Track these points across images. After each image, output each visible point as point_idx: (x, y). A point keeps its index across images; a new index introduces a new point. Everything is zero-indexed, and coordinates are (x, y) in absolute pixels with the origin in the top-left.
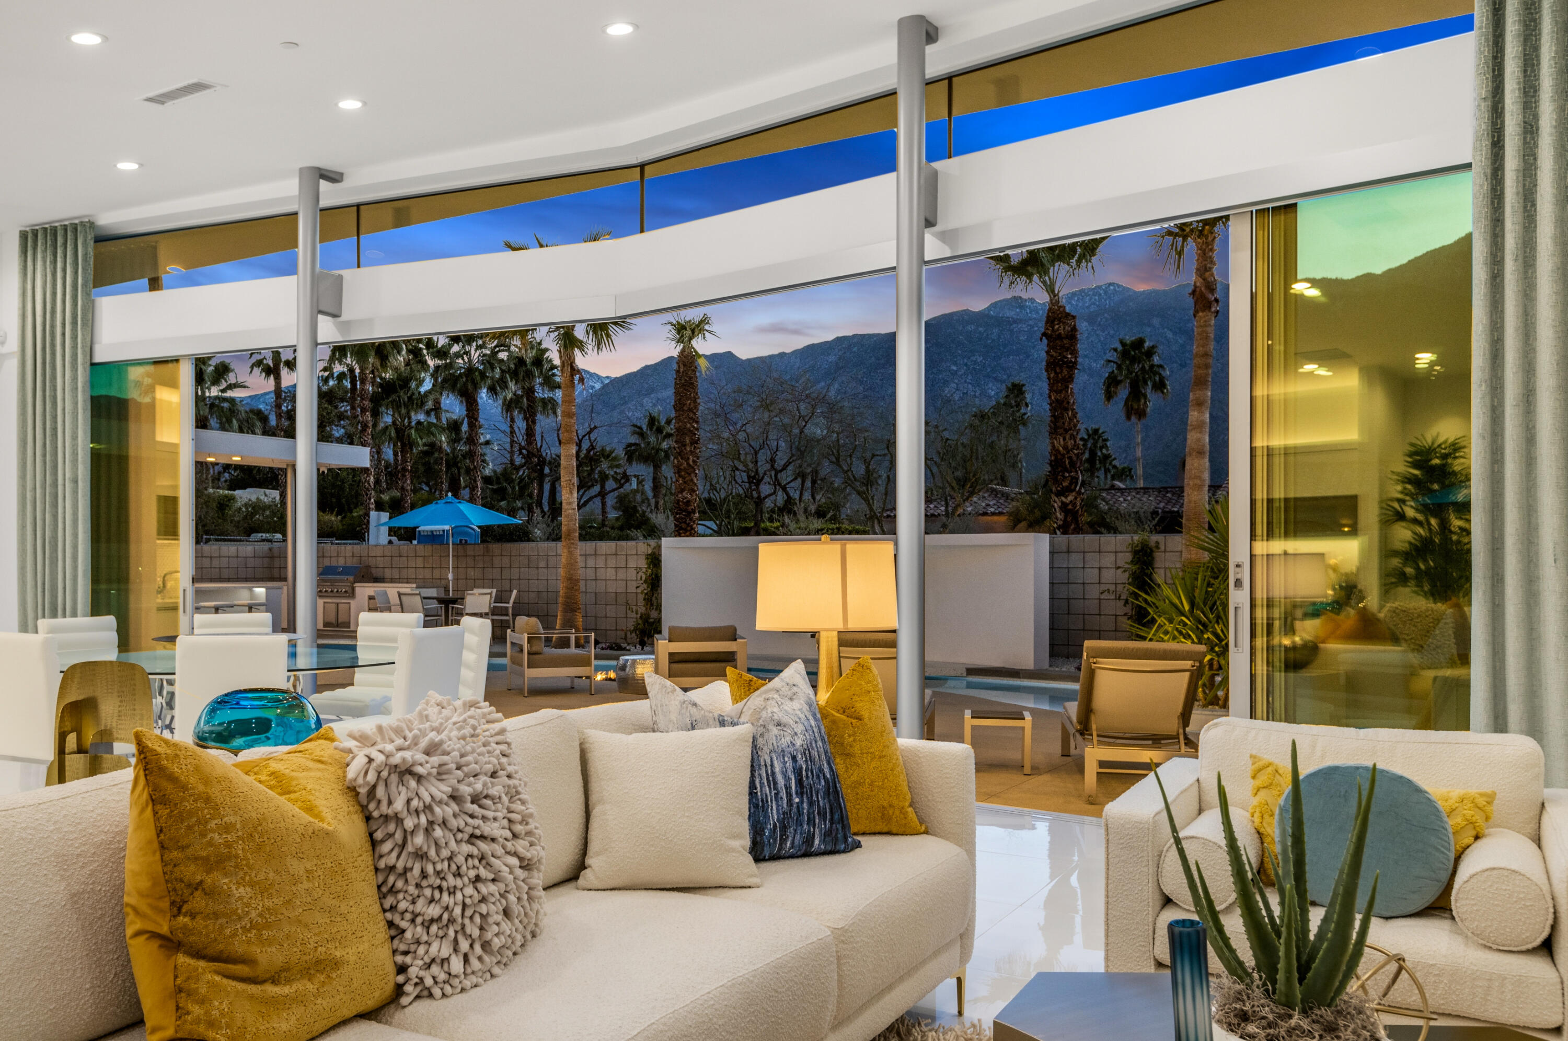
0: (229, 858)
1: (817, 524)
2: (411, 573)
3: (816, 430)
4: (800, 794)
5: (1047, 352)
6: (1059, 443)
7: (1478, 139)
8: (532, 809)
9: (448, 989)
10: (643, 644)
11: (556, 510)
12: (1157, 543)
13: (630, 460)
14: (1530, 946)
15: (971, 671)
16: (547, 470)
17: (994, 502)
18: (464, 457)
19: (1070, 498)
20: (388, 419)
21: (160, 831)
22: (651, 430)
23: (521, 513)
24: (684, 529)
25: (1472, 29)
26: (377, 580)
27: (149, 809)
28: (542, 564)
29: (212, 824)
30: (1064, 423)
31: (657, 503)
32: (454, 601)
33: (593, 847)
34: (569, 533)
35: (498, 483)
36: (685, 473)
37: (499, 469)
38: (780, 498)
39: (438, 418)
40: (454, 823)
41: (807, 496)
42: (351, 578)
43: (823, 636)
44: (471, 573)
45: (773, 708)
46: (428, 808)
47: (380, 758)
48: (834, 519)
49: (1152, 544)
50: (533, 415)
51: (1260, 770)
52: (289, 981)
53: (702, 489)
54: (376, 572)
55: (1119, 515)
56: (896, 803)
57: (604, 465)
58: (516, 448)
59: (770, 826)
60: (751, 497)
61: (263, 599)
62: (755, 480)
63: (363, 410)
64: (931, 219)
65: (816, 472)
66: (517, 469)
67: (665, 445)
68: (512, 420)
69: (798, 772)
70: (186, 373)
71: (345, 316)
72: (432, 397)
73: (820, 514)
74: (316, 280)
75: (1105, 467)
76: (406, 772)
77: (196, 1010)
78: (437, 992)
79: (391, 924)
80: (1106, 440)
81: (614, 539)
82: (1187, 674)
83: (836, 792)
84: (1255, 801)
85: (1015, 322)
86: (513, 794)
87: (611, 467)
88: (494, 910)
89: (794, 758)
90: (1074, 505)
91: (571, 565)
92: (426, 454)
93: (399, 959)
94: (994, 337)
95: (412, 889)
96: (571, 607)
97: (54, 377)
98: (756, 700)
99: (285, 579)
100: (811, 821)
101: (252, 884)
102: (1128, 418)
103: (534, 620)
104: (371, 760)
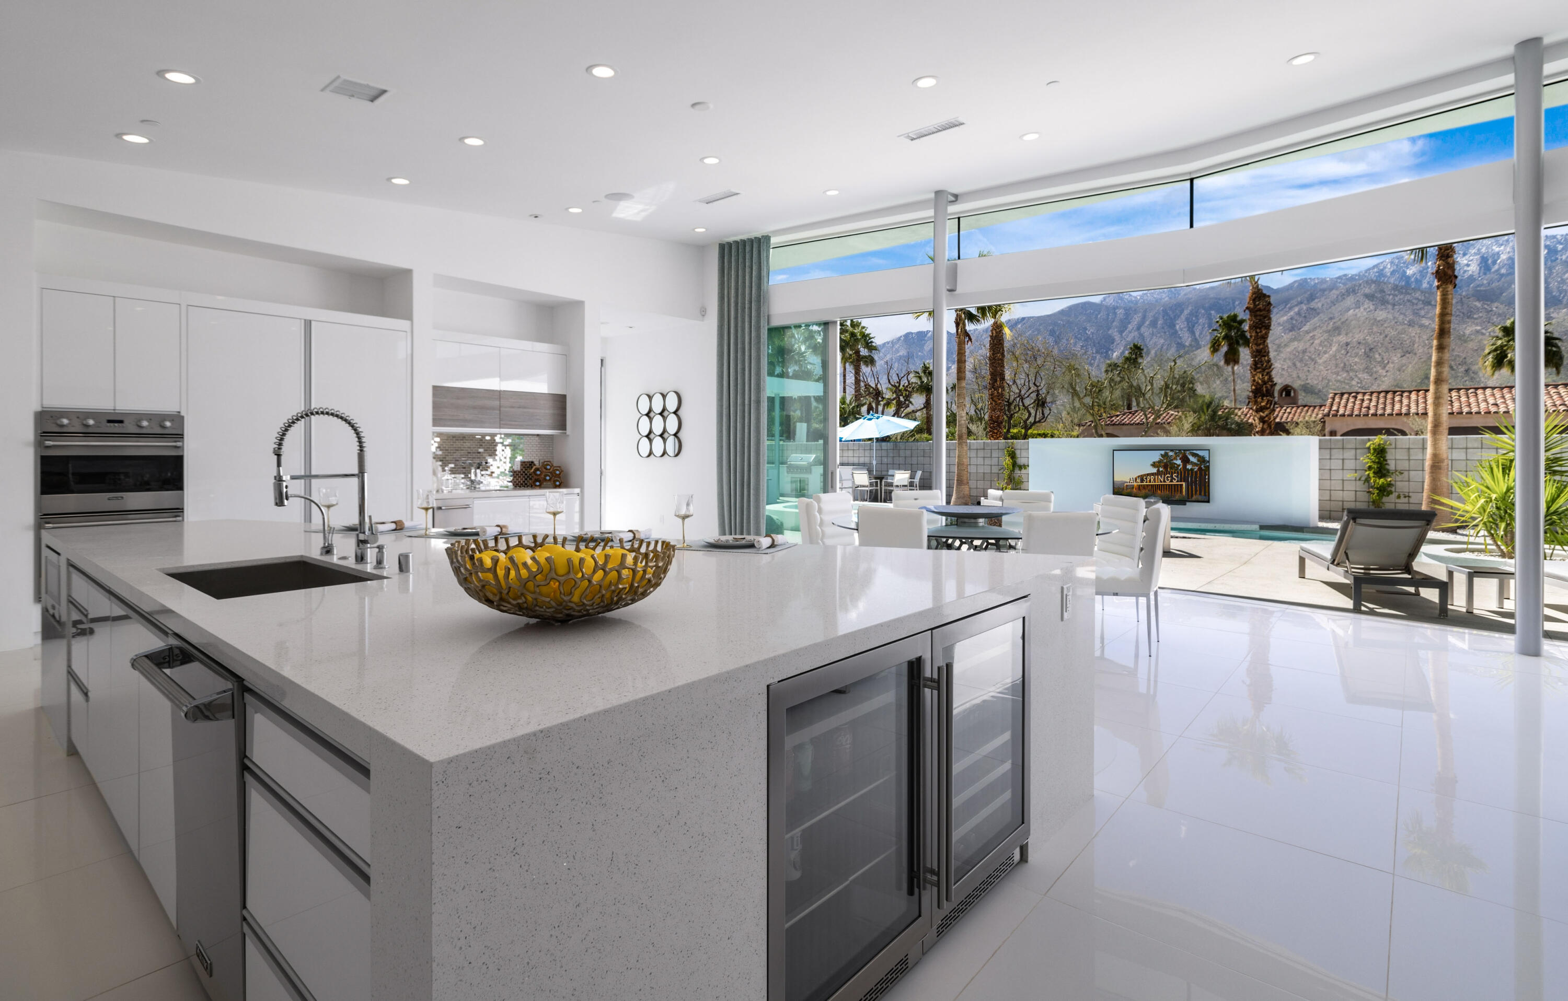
24: (996, 433)
34: (962, 436)
36: (997, 399)
71: (959, 291)
90: (1269, 418)
91: (964, 455)
96: (962, 482)
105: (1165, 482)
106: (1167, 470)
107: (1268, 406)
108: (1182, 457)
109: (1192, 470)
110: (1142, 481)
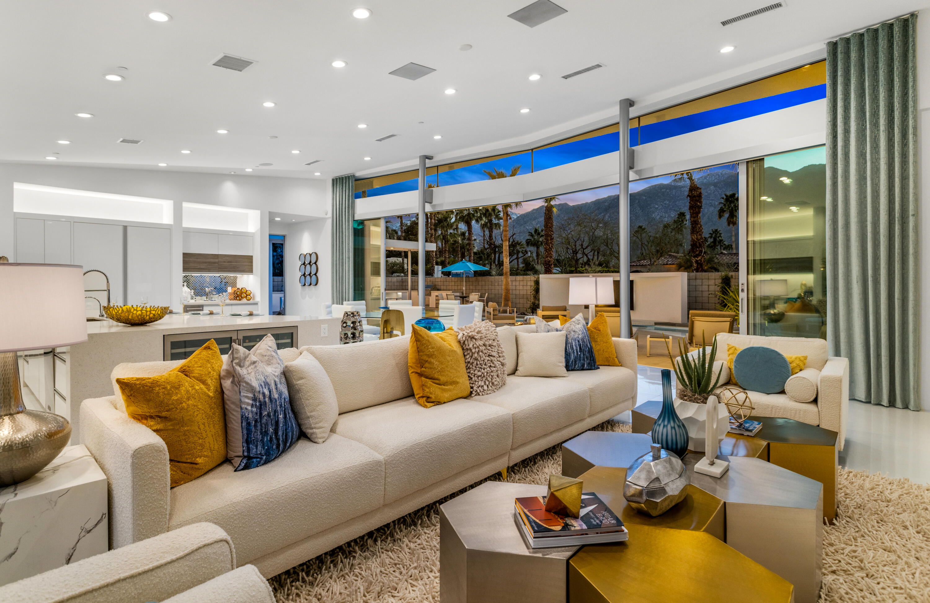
0: (433, 355)
1: (600, 268)
2: (450, 287)
3: (599, 233)
4: (581, 352)
5: (690, 203)
6: (695, 237)
7: (827, 135)
8: (503, 350)
9: (483, 393)
10: (533, 313)
11: (501, 264)
12: (732, 275)
13: (528, 245)
14: (809, 401)
15: (656, 324)
16: (497, 250)
17: (671, 259)
18: (467, 245)
19: (700, 258)
20: (440, 232)
21: (418, 348)
22: (536, 234)
23: (487, 265)
24: (548, 271)
25: (825, 97)
26: (438, 290)
27: (415, 343)
28: (496, 284)
29: (430, 347)
30: (696, 230)
31: (538, 261)
32: (466, 297)
33: (519, 364)
34: (506, 273)
35: (479, 254)
36: (548, 251)
37: (480, 250)
38: (585, 259)
39: (457, 231)
40: (484, 351)
41: (596, 257)
42: (430, 289)
43: (590, 306)
44: (471, 287)
45: (573, 327)
46: (478, 347)
47: (466, 334)
48: (607, 267)
50: (492, 229)
51: (730, 349)
52: (447, 385)
53: (554, 255)
54: (438, 287)
55: (722, 265)
56: (611, 356)
57: (518, 247)
58: (486, 242)
59: (571, 361)
60: (574, 259)
61: (401, 296)
62: (575, 252)
63: (431, 229)
64: (632, 166)
65: (599, 249)
66: (486, 249)
67: (541, 239)
68: (484, 231)
69: (580, 345)
70: (382, 223)
71: (434, 203)
72: (455, 224)
73: (600, 264)
74: (424, 192)
76: (472, 338)
77: (427, 390)
78: (481, 394)
79: (469, 376)
80: (721, 234)
81: (522, 275)
82: (729, 323)
83: (592, 352)
84: (728, 358)
85: (682, 187)
86: (499, 346)
87: (520, 248)
88: (495, 374)
89: (579, 341)
90: (701, 261)
91: (507, 284)
92: (453, 244)
93: (471, 385)
94: (674, 193)
95: (474, 368)
96: (507, 300)
97: (342, 225)
98: (567, 325)
99: (408, 290)
100: (584, 360)
101: (439, 362)
102: (729, 225)
103: (495, 304)
104: (464, 334)
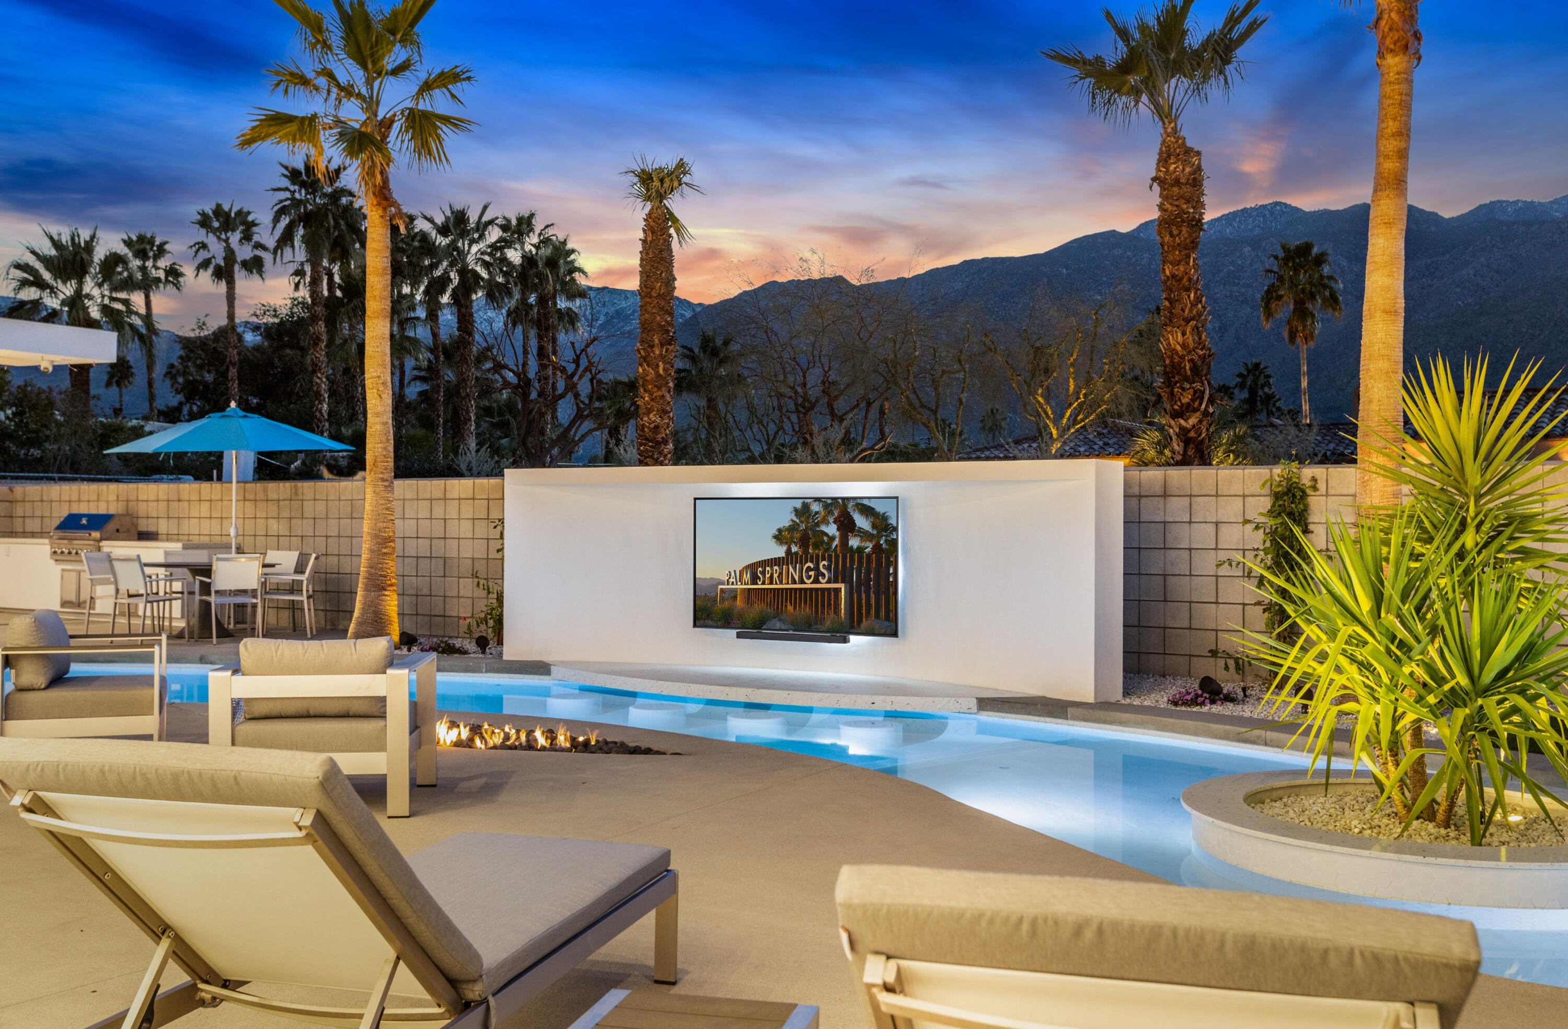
2: (194, 526)
6: (1176, 339)
12: (1314, 479)
17: (1114, 440)
19: (1193, 421)
22: (705, 352)
30: (1183, 310)
34: (375, 462)
36: (652, 386)
42: (96, 534)
49: (1306, 481)
62: (804, 409)
75: (1267, 409)
80: (1269, 377)
90: (1198, 430)
91: (378, 513)
96: (376, 583)
105: (802, 582)
106: (806, 552)
107: (1196, 404)
108: (839, 516)
109: (860, 550)
110: (754, 579)
